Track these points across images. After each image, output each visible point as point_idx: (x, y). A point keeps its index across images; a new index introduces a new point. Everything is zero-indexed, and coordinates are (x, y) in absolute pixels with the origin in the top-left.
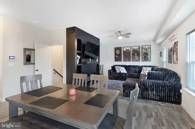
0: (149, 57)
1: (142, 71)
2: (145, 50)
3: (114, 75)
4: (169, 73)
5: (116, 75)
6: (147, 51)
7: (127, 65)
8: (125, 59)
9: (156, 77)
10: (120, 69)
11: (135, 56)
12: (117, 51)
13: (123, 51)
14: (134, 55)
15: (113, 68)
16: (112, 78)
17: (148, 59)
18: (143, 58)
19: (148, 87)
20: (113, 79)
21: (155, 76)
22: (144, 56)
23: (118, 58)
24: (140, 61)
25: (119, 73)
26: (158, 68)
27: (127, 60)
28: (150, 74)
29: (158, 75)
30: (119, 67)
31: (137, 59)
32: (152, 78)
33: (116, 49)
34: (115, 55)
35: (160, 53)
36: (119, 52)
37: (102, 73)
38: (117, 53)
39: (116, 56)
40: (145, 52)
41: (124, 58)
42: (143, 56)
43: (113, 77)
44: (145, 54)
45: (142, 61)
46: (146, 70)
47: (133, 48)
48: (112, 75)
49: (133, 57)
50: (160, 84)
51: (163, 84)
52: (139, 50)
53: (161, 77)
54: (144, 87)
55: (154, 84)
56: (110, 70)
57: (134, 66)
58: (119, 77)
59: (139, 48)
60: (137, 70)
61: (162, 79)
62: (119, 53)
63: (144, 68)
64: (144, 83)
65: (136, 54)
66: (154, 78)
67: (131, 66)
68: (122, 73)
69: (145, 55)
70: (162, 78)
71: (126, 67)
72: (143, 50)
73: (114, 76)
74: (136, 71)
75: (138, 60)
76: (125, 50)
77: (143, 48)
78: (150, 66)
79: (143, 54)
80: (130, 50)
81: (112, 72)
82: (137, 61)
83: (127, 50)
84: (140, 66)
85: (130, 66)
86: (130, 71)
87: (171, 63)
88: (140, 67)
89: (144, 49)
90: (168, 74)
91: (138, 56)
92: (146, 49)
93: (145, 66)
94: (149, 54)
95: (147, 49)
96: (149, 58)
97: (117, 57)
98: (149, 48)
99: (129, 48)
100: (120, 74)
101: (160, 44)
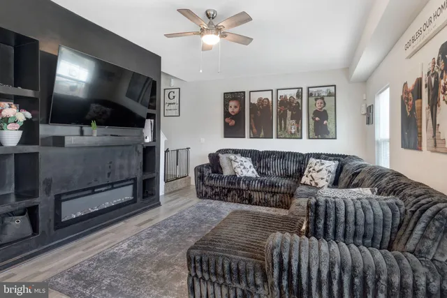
0: (329, 123)
1: (306, 173)
2: (319, 101)
3: (212, 182)
4: (429, 213)
5: (218, 184)
6: (325, 104)
7: (261, 150)
8: (255, 130)
9: (351, 228)
10: (235, 165)
11: (288, 122)
12: (232, 104)
13: (251, 104)
14: (282, 116)
15: (214, 158)
16: (206, 193)
17: (328, 133)
18: (312, 127)
19: (309, 285)
20: (210, 198)
21: (346, 221)
22: (316, 121)
23: (232, 126)
24: (301, 138)
25: (228, 177)
26: (360, 166)
27: (262, 134)
28: (322, 209)
29: (361, 221)
30: (232, 157)
31: (293, 131)
32: (331, 231)
33: (229, 97)
34: (225, 117)
35: (364, 111)
36: (236, 107)
37: (184, 174)
38: (230, 110)
39: (227, 120)
40: (318, 107)
41: (251, 128)
42: (311, 120)
43: (209, 190)
44: (316, 113)
45: (309, 138)
46: (317, 168)
47: (281, 93)
48: (207, 183)
49: (279, 124)
50: (378, 273)
51: (396, 280)
52: (299, 101)
53: (379, 230)
54: (285, 283)
55: (342, 268)
56: (203, 166)
57: (282, 156)
58: (229, 190)
59: (299, 95)
60: (293, 167)
61: (387, 240)
62: (236, 110)
63: (313, 161)
64: (286, 261)
65: (289, 113)
66: (341, 230)
67: (273, 153)
68: (240, 178)
69: (317, 119)
70: (388, 234)
71: (258, 158)
72: (312, 99)
73: (212, 187)
74: (286, 170)
75: (297, 135)
76: (256, 102)
77: (311, 94)
78: (332, 155)
79: (311, 115)
80: (270, 100)
81: (207, 172)
82: (292, 136)
83: (260, 100)
84: (301, 154)
85: (269, 154)
86: (269, 169)
87: (417, 147)
88: (301, 158)
89: (314, 98)
90: (424, 218)
91: (297, 123)
92: (322, 98)
93: (318, 156)
94: (331, 116)
95: (326, 99)
96: (330, 127)
97: (232, 123)
98: (330, 95)
99: (268, 95)
100: (234, 179)
101: (365, 81)
